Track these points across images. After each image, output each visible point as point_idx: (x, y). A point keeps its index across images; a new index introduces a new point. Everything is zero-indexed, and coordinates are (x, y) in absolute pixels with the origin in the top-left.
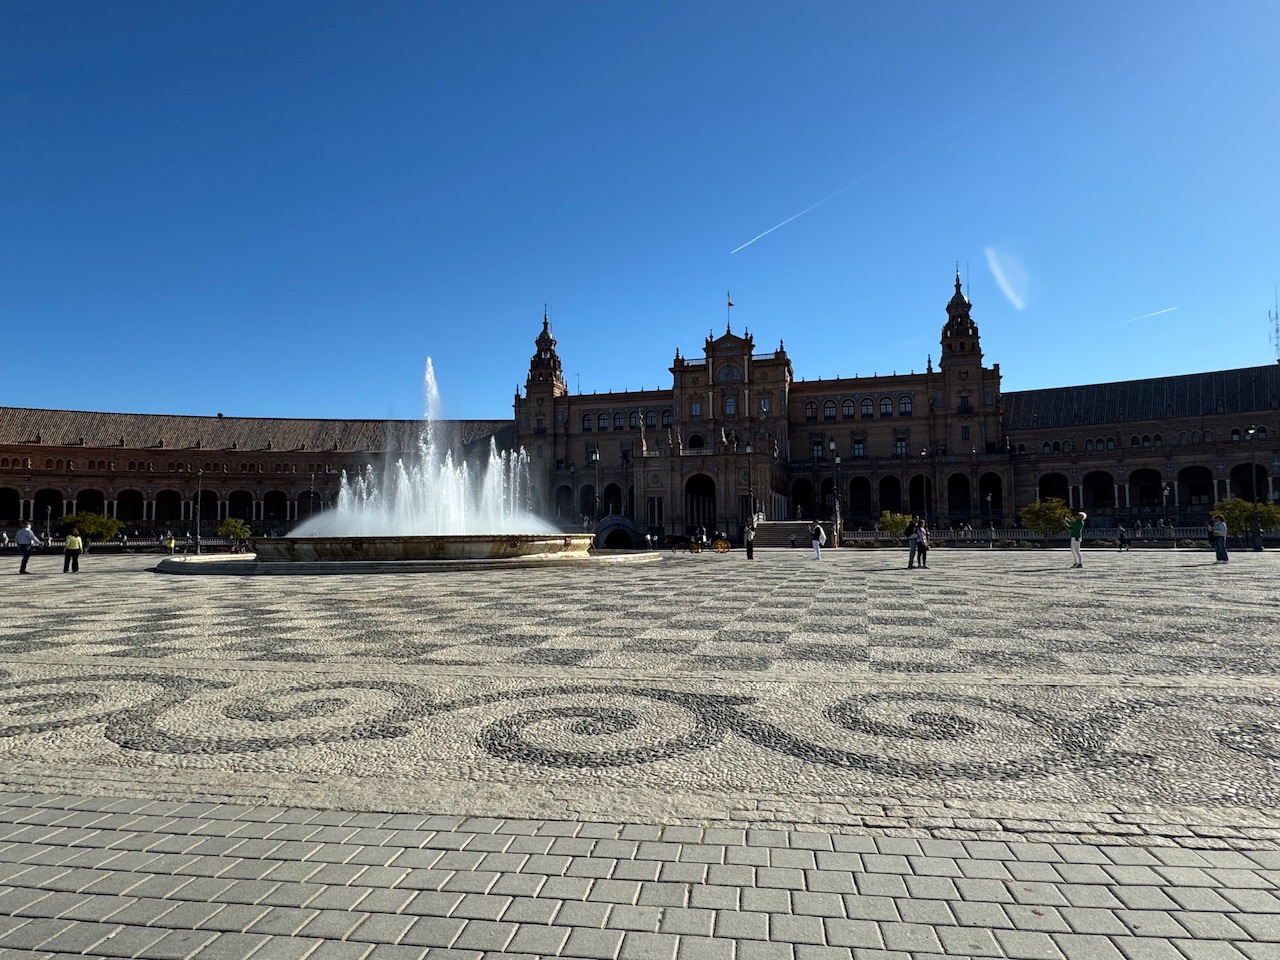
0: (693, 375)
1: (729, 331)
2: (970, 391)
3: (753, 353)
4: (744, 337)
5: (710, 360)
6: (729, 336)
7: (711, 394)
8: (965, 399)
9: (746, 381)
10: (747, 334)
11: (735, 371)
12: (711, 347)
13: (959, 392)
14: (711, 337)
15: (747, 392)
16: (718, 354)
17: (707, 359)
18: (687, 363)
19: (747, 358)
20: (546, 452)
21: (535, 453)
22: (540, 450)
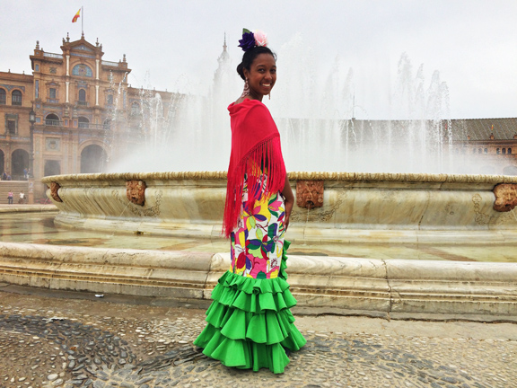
0: (51, 66)
1: (83, 37)
3: (103, 58)
4: (95, 45)
5: (68, 57)
6: (82, 42)
7: (67, 83)
9: (97, 78)
10: (97, 44)
11: (88, 70)
12: (68, 47)
14: (68, 39)
15: (97, 87)
16: (74, 54)
17: (64, 55)
18: (46, 55)
19: (98, 61)
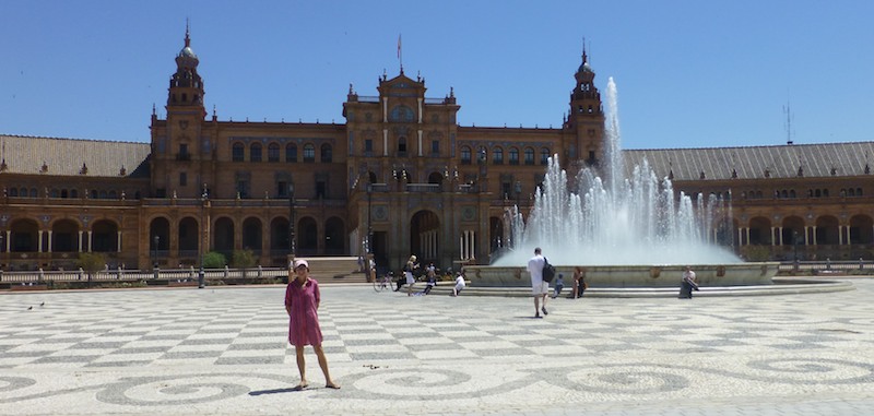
0: (366, 112)
1: (402, 72)
2: (596, 147)
3: (426, 95)
4: (416, 80)
5: (385, 99)
6: (402, 78)
7: (386, 131)
8: (592, 153)
9: (420, 121)
10: (419, 78)
11: (408, 111)
12: (385, 86)
13: (588, 147)
14: (385, 77)
15: (420, 132)
16: (392, 93)
17: (381, 97)
18: (360, 99)
19: (420, 100)
20: (192, 180)
21: (177, 180)
22: (183, 177)
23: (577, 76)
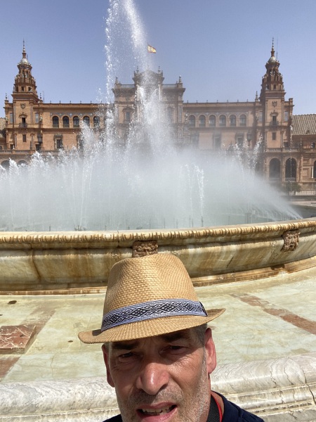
2: (277, 114)
3: (164, 83)
5: (138, 86)
8: (274, 118)
10: (159, 71)
12: (138, 78)
13: (271, 114)
14: (138, 71)
17: (135, 85)
18: (122, 87)
19: (160, 85)
20: (29, 139)
21: (21, 139)
22: (25, 138)
23: (267, 66)
